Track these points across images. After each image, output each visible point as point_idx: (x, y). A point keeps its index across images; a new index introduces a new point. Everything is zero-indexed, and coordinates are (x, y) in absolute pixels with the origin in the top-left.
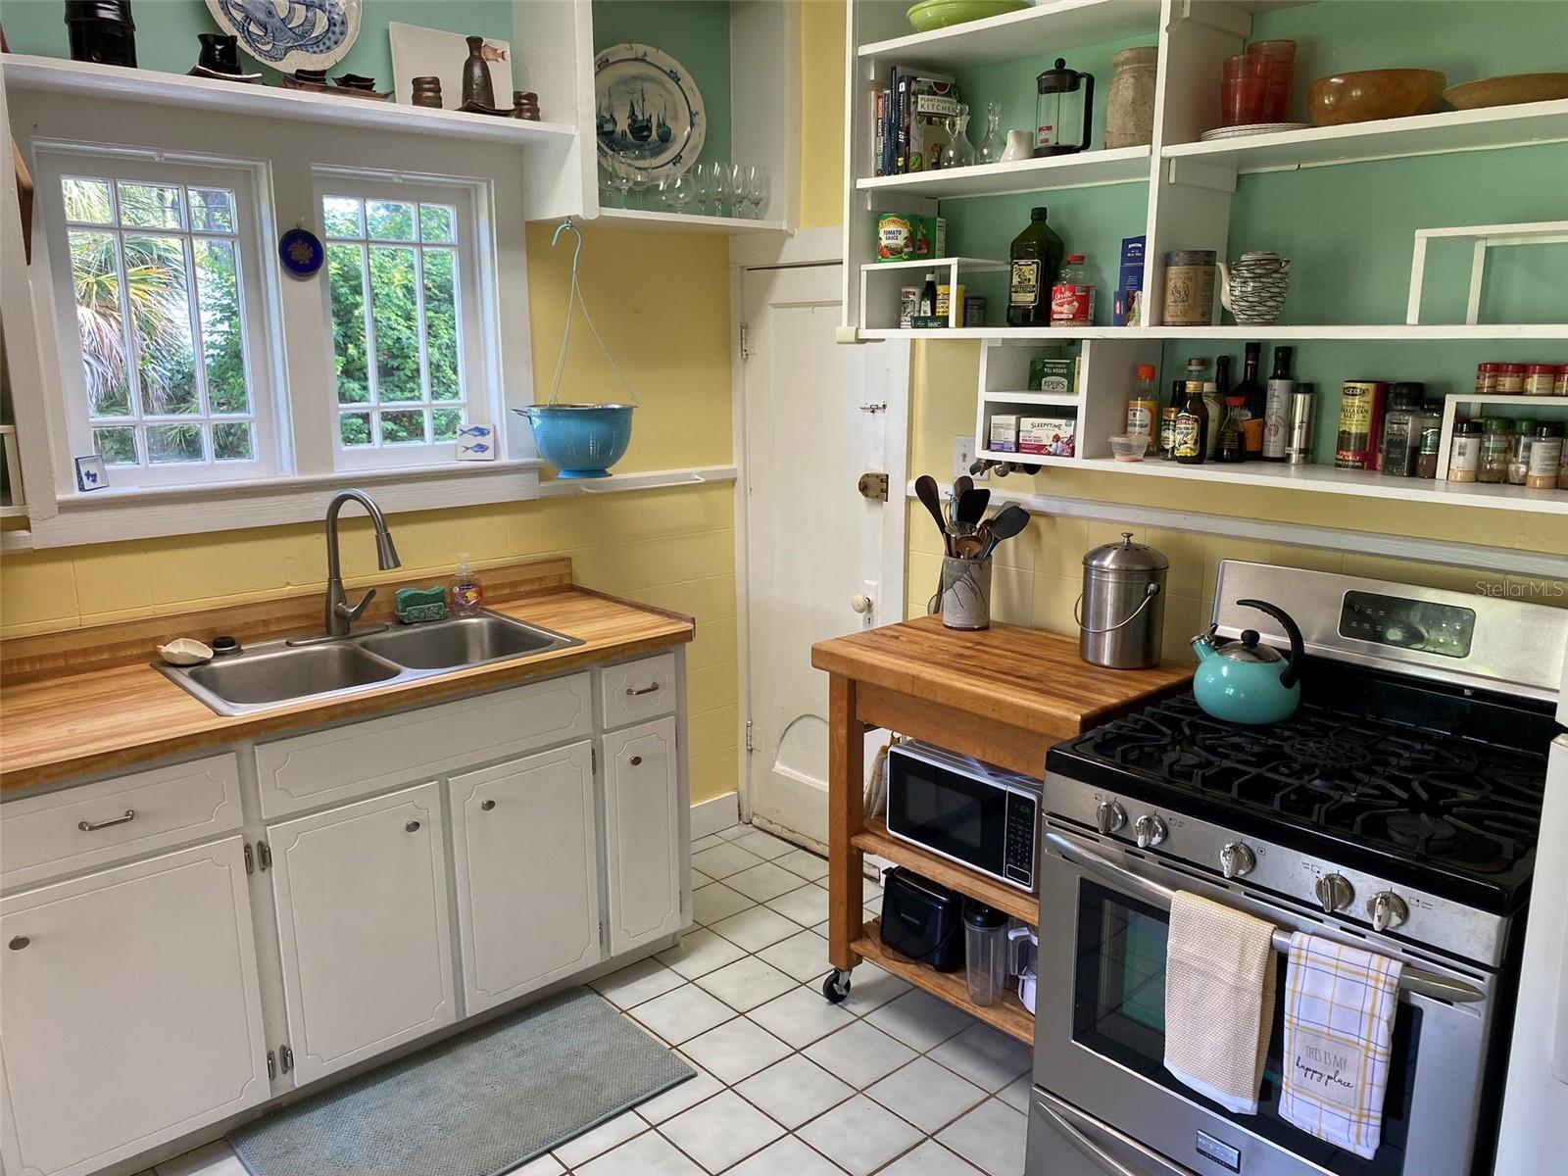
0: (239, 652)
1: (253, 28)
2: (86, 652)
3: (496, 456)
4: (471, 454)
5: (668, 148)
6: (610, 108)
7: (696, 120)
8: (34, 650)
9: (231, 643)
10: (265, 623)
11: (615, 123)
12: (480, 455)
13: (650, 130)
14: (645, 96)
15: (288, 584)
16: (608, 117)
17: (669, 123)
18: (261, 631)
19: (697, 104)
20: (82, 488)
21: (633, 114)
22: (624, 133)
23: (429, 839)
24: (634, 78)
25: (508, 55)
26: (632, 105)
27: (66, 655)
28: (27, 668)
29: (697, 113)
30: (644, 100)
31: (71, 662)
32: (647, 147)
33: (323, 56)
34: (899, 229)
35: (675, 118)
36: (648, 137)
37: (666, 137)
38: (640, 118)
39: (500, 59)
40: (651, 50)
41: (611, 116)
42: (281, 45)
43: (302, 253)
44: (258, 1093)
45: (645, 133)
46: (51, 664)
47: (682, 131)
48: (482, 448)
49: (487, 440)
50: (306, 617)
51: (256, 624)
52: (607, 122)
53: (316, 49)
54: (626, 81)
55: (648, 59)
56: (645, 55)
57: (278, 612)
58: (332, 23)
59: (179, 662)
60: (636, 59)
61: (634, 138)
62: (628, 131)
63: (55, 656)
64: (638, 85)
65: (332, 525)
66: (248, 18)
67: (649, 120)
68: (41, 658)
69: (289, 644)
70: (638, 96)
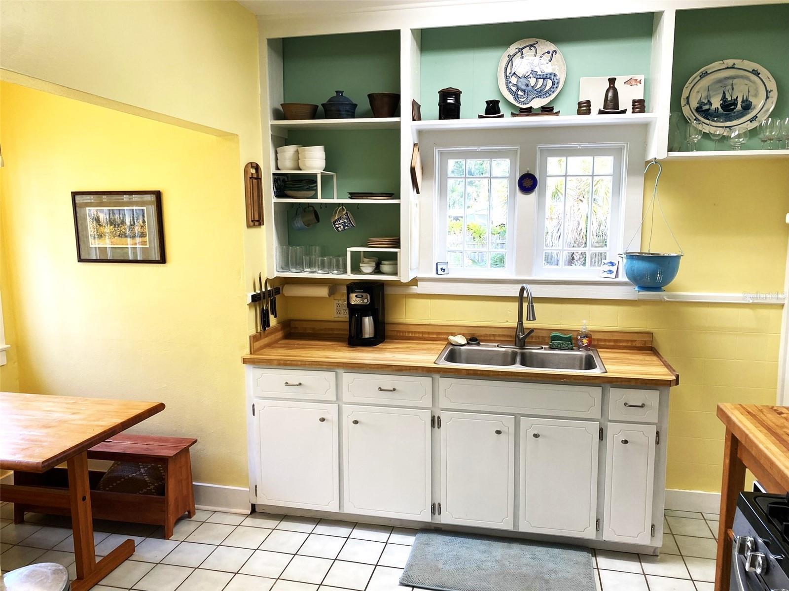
0: (478, 344)
1: (520, 93)
4: (606, 275)
5: (749, 113)
6: (708, 97)
7: (770, 95)
9: (476, 340)
10: (494, 335)
11: (711, 104)
13: (736, 105)
14: (734, 87)
15: (507, 321)
16: (706, 101)
17: (750, 99)
18: (492, 338)
19: (772, 85)
20: (437, 273)
21: (724, 97)
22: (717, 109)
24: (727, 78)
25: (643, 82)
26: (724, 93)
27: (423, 333)
29: (771, 91)
30: (733, 89)
31: (424, 336)
32: (733, 114)
33: (547, 98)
35: (756, 96)
36: (734, 108)
37: (747, 106)
38: (729, 99)
39: (639, 84)
40: (738, 63)
41: (709, 101)
42: (530, 97)
43: (527, 183)
44: (425, 517)
45: (733, 107)
46: (417, 335)
47: (758, 103)
48: (611, 272)
49: (614, 269)
50: (508, 336)
51: (490, 335)
52: (706, 104)
53: (545, 96)
54: (720, 81)
55: (736, 66)
56: (734, 64)
57: (500, 332)
58: (553, 84)
60: (728, 68)
61: (724, 111)
62: (720, 107)
63: (419, 332)
64: (730, 81)
65: (521, 299)
66: (518, 89)
67: (736, 100)
68: (415, 332)
69: (498, 346)
70: (729, 87)
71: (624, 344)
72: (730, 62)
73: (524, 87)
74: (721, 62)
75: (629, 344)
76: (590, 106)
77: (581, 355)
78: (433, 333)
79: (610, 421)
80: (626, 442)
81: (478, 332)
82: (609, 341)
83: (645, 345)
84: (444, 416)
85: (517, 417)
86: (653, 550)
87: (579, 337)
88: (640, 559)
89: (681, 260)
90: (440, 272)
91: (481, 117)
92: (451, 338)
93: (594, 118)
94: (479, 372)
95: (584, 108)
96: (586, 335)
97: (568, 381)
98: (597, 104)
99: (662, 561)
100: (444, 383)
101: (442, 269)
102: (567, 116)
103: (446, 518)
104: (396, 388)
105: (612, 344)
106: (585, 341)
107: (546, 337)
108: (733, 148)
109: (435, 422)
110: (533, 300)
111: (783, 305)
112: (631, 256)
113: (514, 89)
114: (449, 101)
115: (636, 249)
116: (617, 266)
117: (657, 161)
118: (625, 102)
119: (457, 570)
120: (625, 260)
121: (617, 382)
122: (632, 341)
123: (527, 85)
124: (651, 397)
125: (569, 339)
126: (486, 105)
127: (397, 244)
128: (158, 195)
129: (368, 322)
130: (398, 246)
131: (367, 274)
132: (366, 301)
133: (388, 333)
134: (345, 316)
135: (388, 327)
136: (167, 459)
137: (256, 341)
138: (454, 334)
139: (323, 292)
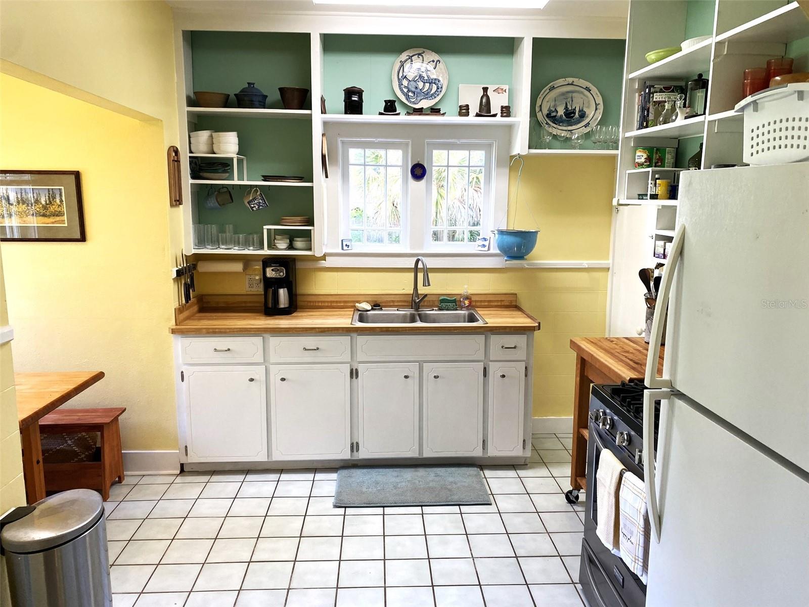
0: (381, 309)
1: (410, 94)
2: (337, 302)
3: (489, 249)
4: (480, 248)
5: (584, 120)
6: (555, 106)
7: (598, 107)
8: (322, 299)
9: (379, 306)
10: (393, 301)
11: (557, 112)
12: (483, 249)
13: (575, 113)
14: (573, 99)
15: (404, 289)
16: (554, 110)
17: (585, 110)
18: (392, 304)
19: (600, 100)
20: (343, 249)
21: (566, 108)
22: (561, 116)
23: (413, 383)
24: (568, 92)
25: (507, 91)
26: (566, 104)
27: (331, 302)
28: (320, 304)
29: (599, 104)
30: (572, 101)
31: (333, 304)
32: (573, 121)
33: (433, 100)
34: (642, 154)
35: (588, 107)
36: (574, 116)
37: (583, 115)
38: (570, 109)
39: (504, 92)
40: (575, 80)
41: (555, 109)
42: (419, 99)
43: (418, 172)
44: (346, 455)
45: (572, 115)
46: (327, 304)
47: (590, 112)
48: (484, 246)
49: (486, 243)
50: (405, 301)
51: (390, 302)
52: (553, 112)
53: (431, 98)
54: (563, 94)
55: (574, 83)
56: (573, 82)
57: (397, 298)
58: (438, 88)
59: (360, 309)
60: (568, 84)
61: (567, 118)
62: (563, 115)
63: (328, 302)
64: (570, 95)
65: (416, 270)
66: (409, 91)
67: (575, 109)
68: (324, 302)
69: (397, 310)
70: (570, 99)
71: (496, 304)
72: (570, 80)
73: (413, 89)
74: (564, 79)
75: (499, 304)
76: (469, 109)
77: (465, 313)
78: (340, 302)
79: (491, 361)
80: (503, 376)
81: (379, 300)
82: (485, 301)
83: (511, 303)
84: (361, 368)
85: (421, 364)
86: (524, 461)
87: (462, 300)
88: (515, 468)
89: (538, 236)
90: (345, 248)
91: (381, 114)
92: (357, 304)
93: (471, 119)
94: (390, 329)
95: (464, 111)
96: (467, 298)
97: (460, 331)
98: (474, 109)
99: (530, 468)
100: (361, 340)
101: (346, 245)
102: (451, 118)
103: (364, 454)
104: (319, 347)
105: (486, 304)
106: (467, 302)
107: (435, 301)
108: (574, 148)
109: (354, 374)
110: (427, 271)
111: (609, 269)
112: (501, 232)
113: (405, 90)
114: (353, 99)
115: (504, 228)
116: (488, 241)
117: (520, 156)
118: (495, 108)
119: (379, 491)
120: (497, 236)
121: (496, 330)
122: (501, 301)
123: (416, 88)
124: (520, 340)
125: (454, 301)
126: (384, 104)
127: (311, 222)
128: (77, 175)
129: (283, 293)
130: (312, 224)
131: (282, 249)
132: (282, 274)
133: (299, 303)
134: (260, 289)
135: (299, 298)
136: (103, 426)
137: (181, 314)
138: (359, 302)
139: (238, 267)
